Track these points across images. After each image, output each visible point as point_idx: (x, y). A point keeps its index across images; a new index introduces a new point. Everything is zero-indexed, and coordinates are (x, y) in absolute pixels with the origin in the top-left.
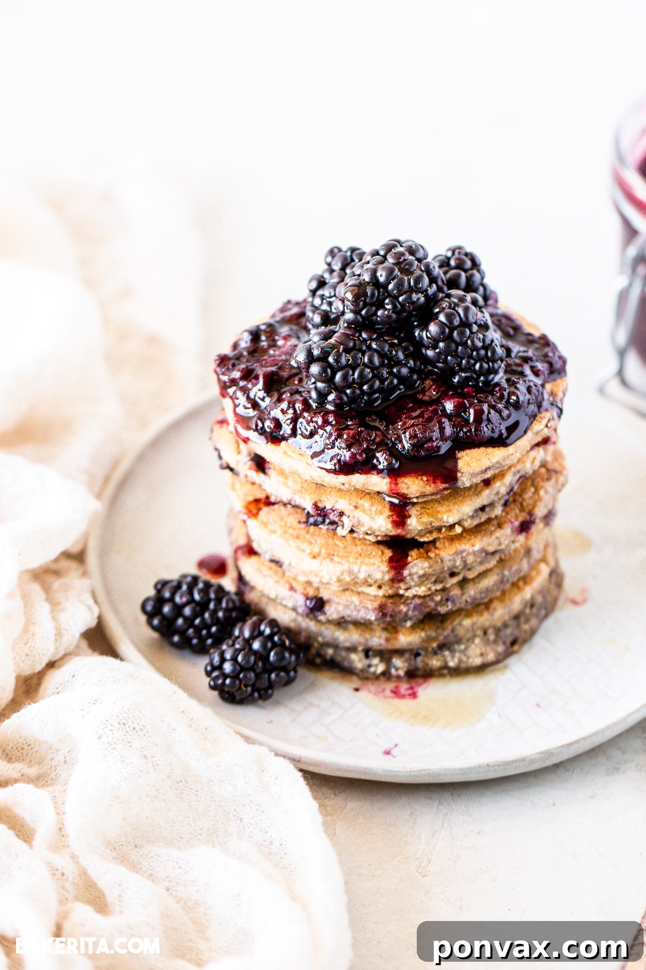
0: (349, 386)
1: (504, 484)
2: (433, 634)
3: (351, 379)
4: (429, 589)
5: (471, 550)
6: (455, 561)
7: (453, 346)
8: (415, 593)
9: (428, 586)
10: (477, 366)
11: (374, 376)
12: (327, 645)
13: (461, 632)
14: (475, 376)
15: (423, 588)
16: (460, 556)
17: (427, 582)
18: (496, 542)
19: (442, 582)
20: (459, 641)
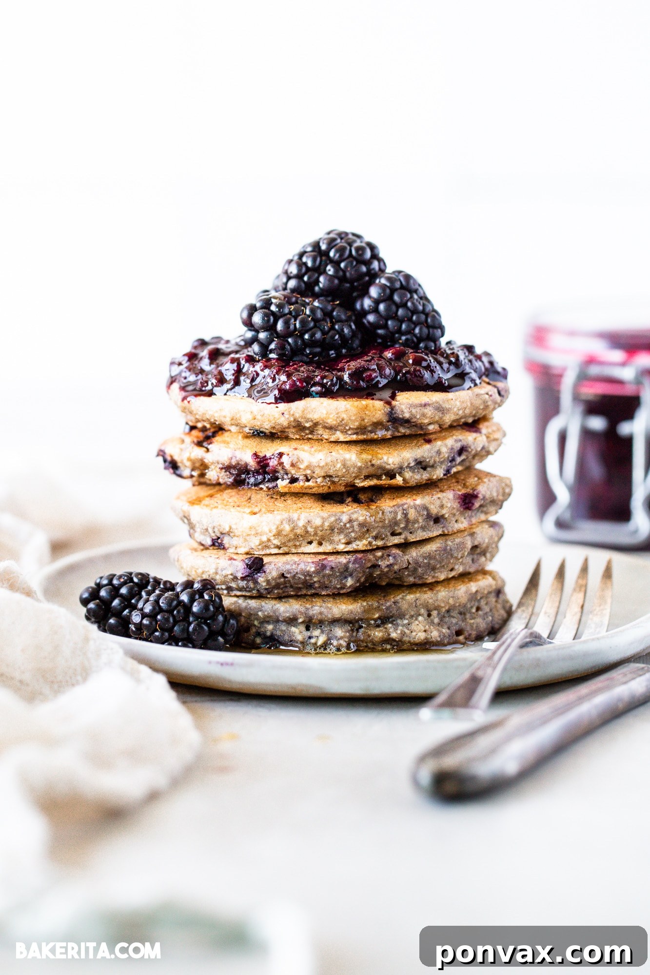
0: (291, 334)
1: (446, 446)
2: (376, 604)
3: (292, 327)
4: (370, 543)
5: (412, 504)
6: (396, 513)
7: (394, 308)
8: (356, 547)
9: (369, 539)
10: (417, 331)
11: (315, 326)
12: (267, 620)
13: (404, 606)
14: (415, 339)
15: (365, 542)
16: (401, 508)
17: (367, 536)
18: (438, 503)
19: (383, 539)
20: (402, 616)
